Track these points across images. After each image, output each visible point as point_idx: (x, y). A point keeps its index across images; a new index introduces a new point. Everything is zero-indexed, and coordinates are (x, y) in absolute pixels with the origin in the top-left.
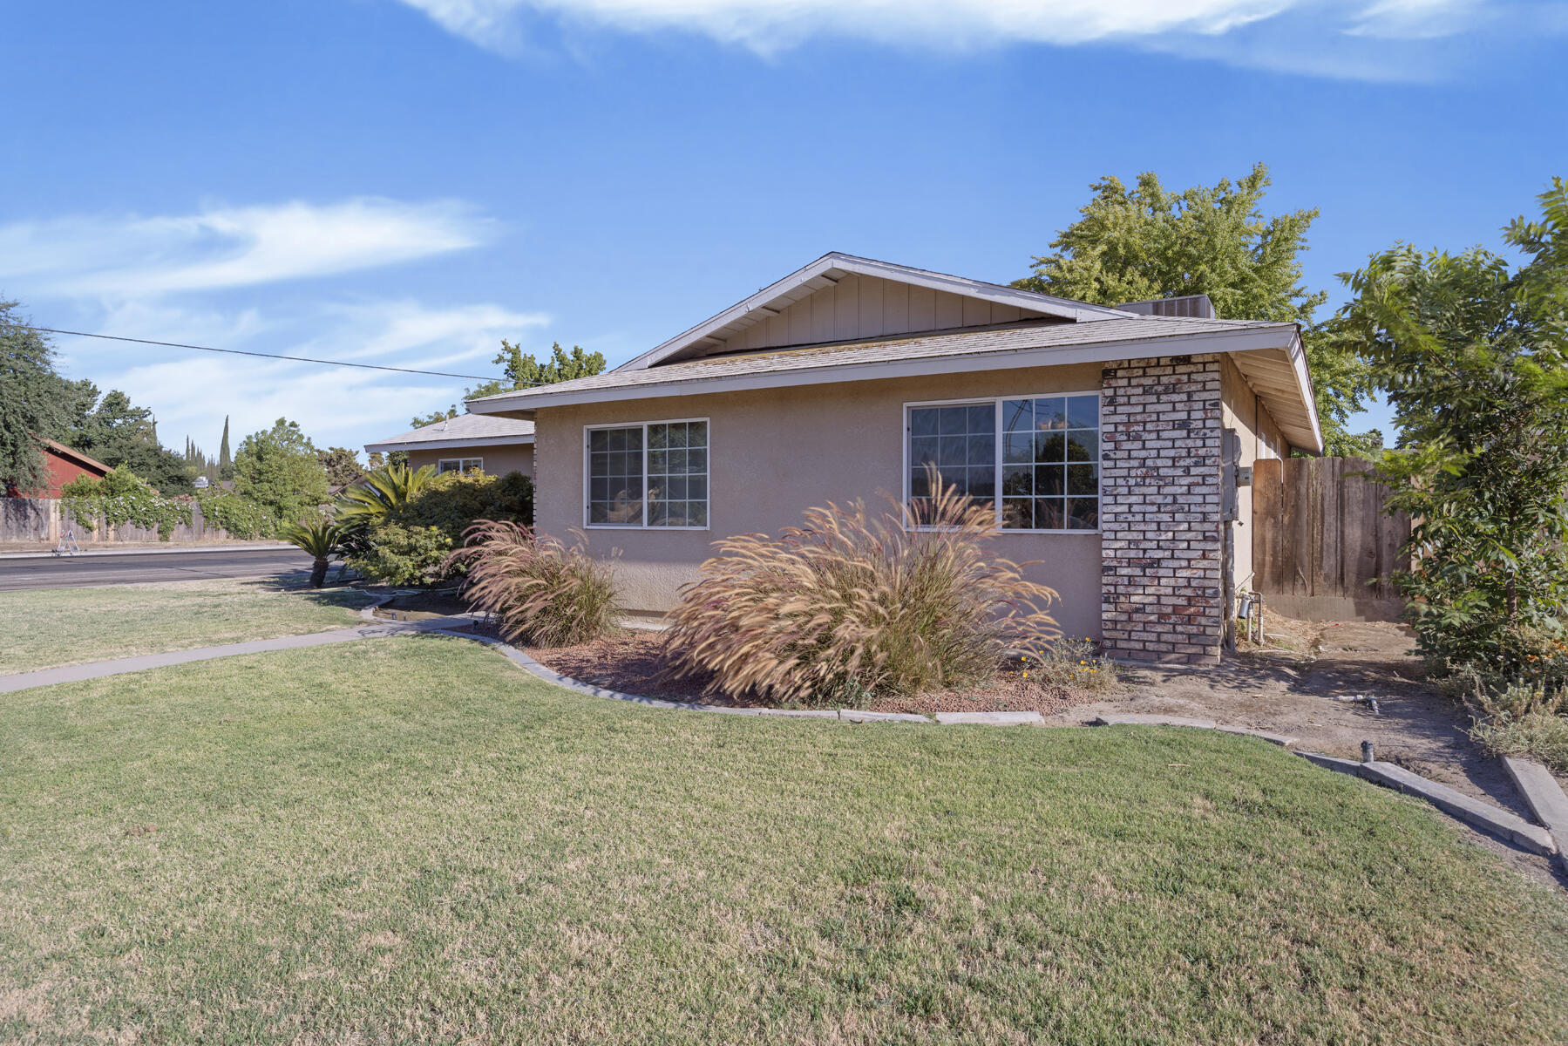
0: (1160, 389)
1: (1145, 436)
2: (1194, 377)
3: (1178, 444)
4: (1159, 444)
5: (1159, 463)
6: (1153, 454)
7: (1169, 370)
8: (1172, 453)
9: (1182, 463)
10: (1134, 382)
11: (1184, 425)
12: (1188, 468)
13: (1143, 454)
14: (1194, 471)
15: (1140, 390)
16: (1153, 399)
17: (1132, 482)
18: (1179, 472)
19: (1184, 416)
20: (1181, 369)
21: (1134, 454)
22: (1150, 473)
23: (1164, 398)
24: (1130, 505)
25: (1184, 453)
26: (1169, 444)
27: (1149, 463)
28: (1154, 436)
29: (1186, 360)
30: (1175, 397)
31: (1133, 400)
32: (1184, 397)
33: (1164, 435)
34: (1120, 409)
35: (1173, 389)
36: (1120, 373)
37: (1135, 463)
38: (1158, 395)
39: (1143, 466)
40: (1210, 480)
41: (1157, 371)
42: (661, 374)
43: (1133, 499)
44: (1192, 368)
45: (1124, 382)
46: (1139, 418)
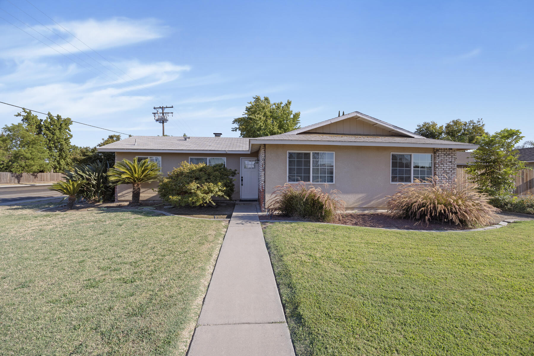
0: (447, 154)
1: (444, 164)
2: (453, 153)
3: (450, 166)
4: (446, 166)
5: (447, 169)
6: (446, 167)
7: (448, 151)
8: (449, 167)
9: (451, 170)
10: (442, 153)
11: (451, 162)
12: (451, 171)
13: (444, 167)
14: (452, 171)
15: (443, 154)
16: (445, 156)
17: (442, 173)
18: (450, 171)
19: (451, 160)
20: (450, 151)
21: (442, 167)
22: (445, 172)
23: (447, 156)
24: (441, 178)
25: (451, 168)
26: (448, 166)
27: (445, 169)
28: (446, 164)
29: (451, 149)
30: (449, 156)
31: (442, 156)
32: (451, 156)
33: (448, 164)
34: (440, 158)
35: (449, 155)
36: (440, 150)
37: (442, 169)
38: (446, 156)
39: (444, 170)
40: (455, 173)
41: (446, 151)
42: (303, 137)
43: (442, 177)
44: (452, 151)
45: (440, 152)
46: (443, 160)
